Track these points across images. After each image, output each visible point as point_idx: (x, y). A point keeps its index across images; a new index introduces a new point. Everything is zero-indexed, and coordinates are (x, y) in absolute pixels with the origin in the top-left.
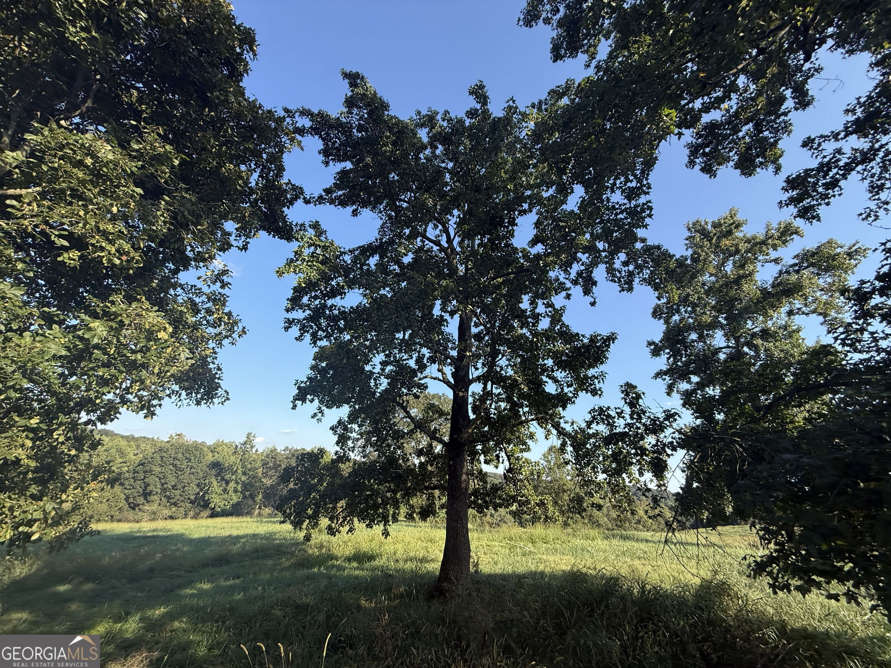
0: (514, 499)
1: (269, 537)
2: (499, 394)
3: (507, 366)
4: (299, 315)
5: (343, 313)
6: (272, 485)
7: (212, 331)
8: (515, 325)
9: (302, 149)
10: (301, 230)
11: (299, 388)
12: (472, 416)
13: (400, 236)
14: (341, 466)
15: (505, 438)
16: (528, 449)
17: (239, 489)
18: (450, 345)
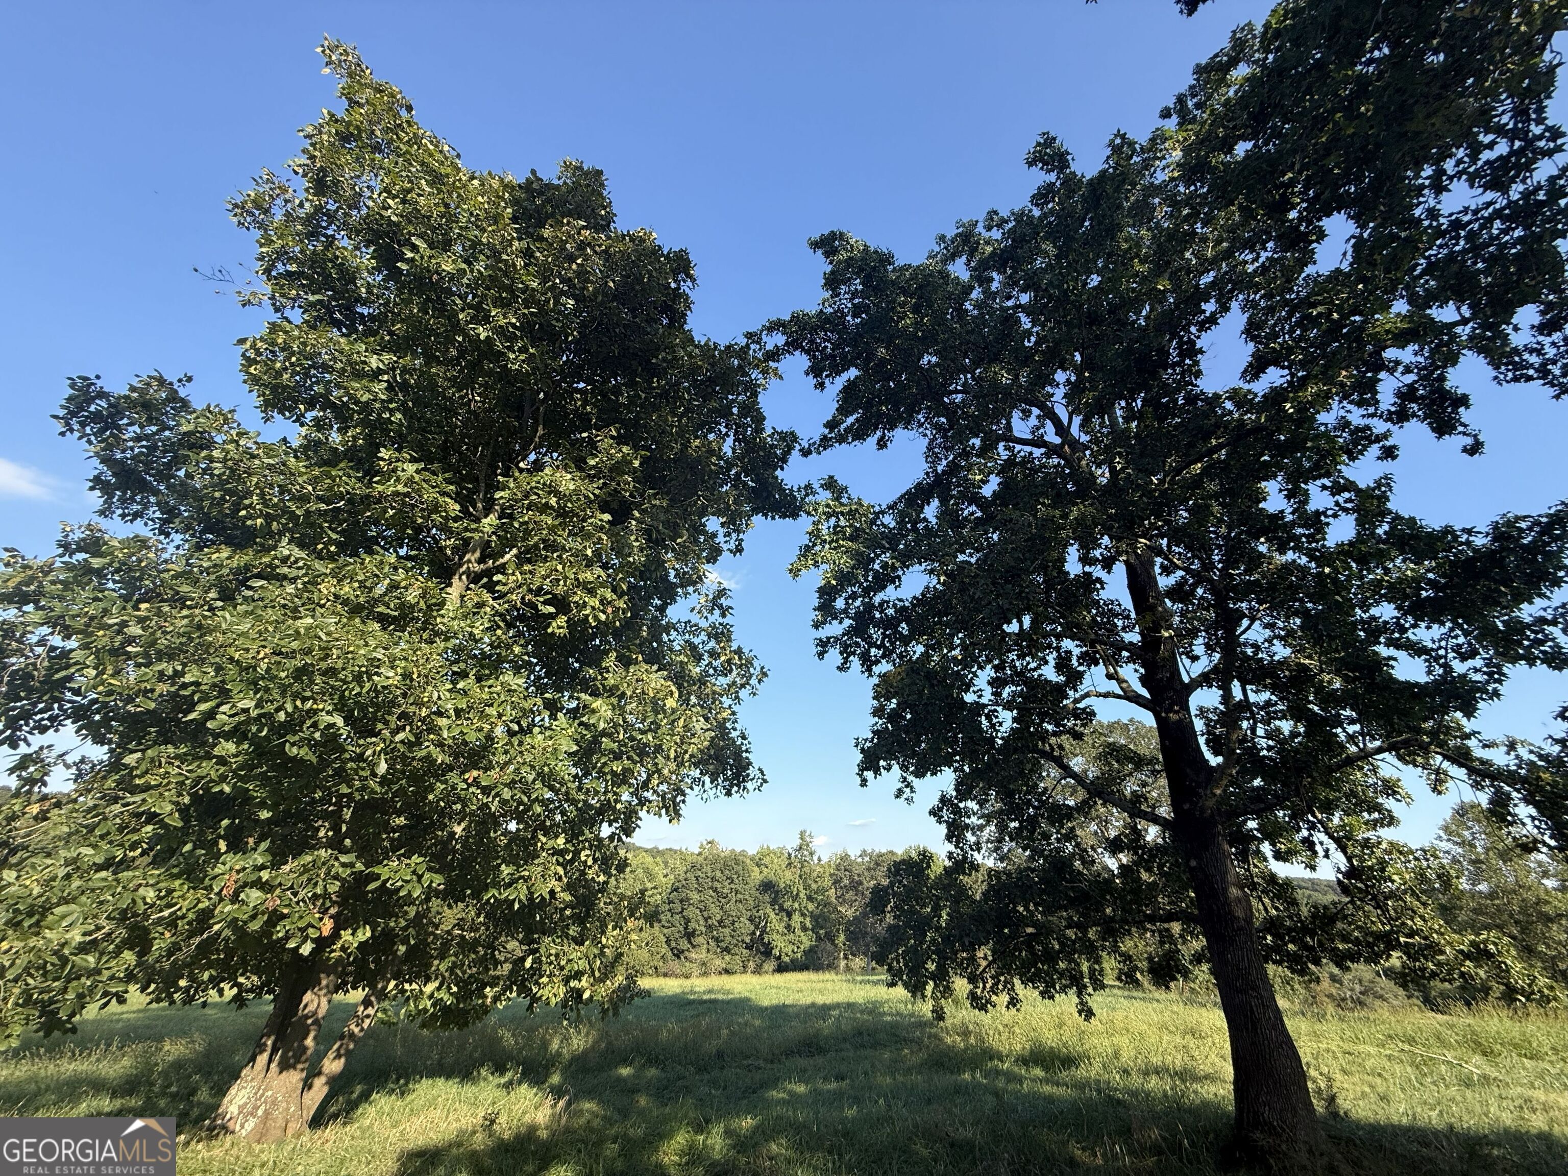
0: (1389, 942)
1: (873, 1008)
2: (1268, 703)
3: (1269, 641)
4: (835, 629)
5: (903, 612)
6: (855, 918)
7: (723, 681)
8: (1263, 549)
9: (781, 378)
10: (807, 495)
11: (863, 751)
12: (1214, 760)
13: (966, 454)
14: (964, 879)
15: (1315, 798)
16: (1390, 820)
17: (808, 925)
18: (1120, 623)
